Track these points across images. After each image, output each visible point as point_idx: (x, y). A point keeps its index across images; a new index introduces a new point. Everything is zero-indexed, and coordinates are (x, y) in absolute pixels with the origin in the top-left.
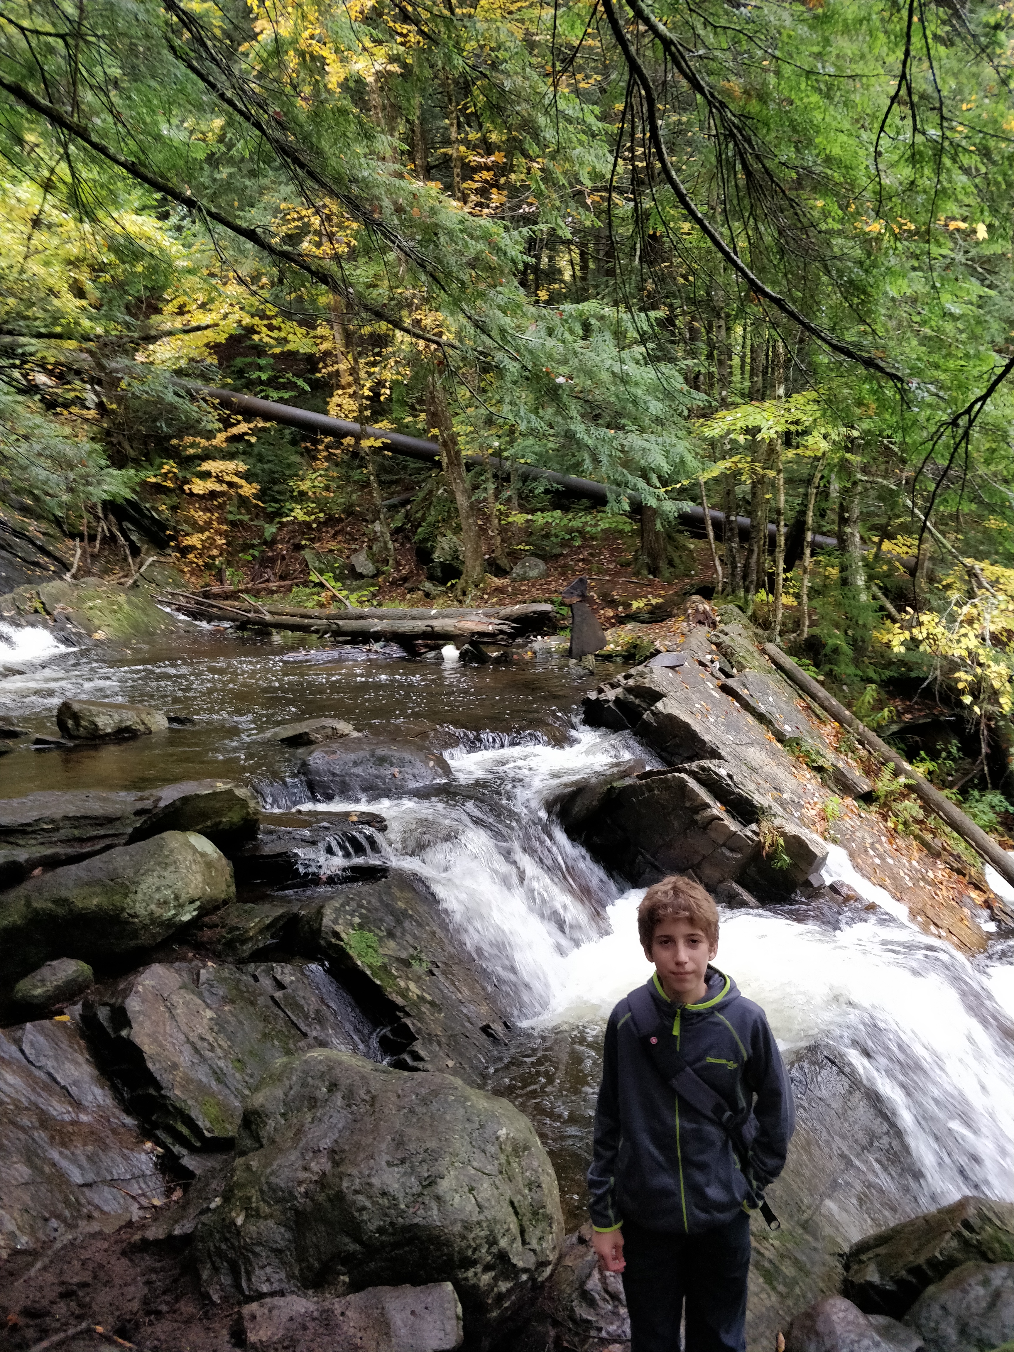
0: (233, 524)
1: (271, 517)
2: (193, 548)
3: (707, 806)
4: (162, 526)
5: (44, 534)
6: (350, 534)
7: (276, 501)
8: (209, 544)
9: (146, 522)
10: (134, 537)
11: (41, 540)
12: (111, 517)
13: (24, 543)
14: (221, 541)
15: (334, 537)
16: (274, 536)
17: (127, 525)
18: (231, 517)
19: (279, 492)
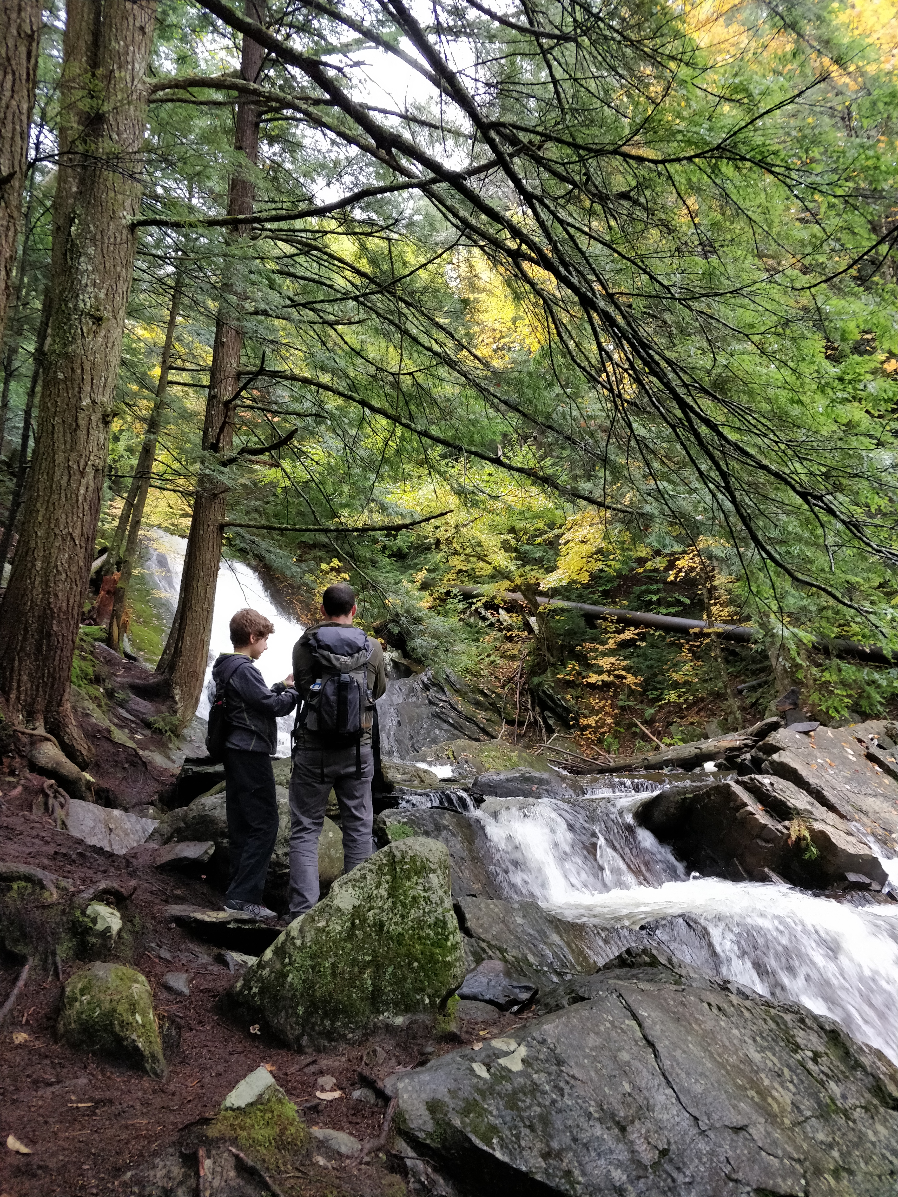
0: (622, 708)
1: (652, 702)
2: (589, 726)
3: (746, 805)
4: (567, 710)
5: (487, 720)
6: (710, 710)
7: (656, 689)
8: (601, 723)
9: (560, 710)
10: (551, 722)
11: (483, 723)
12: (537, 709)
13: (472, 726)
14: (609, 720)
15: (697, 713)
16: (653, 716)
17: (547, 713)
18: (621, 703)
19: (659, 683)
